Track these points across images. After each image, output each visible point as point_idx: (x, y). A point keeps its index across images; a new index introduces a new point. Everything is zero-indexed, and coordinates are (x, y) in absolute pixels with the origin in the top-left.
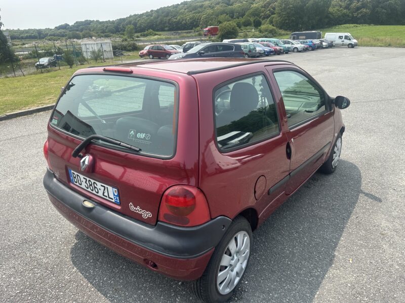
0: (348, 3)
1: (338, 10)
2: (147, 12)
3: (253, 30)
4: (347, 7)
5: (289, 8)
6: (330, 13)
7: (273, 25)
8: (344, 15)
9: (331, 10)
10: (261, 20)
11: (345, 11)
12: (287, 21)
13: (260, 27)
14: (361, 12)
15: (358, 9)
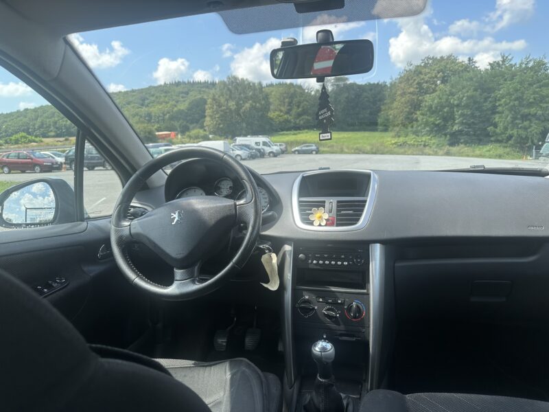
0: (289, 108)
1: (278, 115)
2: (18, 111)
3: (179, 136)
4: (288, 112)
5: (221, 111)
6: (271, 119)
7: (205, 130)
8: (287, 121)
9: (271, 115)
10: (188, 124)
11: (286, 116)
12: (221, 126)
13: (187, 133)
14: (303, 119)
15: (299, 115)
